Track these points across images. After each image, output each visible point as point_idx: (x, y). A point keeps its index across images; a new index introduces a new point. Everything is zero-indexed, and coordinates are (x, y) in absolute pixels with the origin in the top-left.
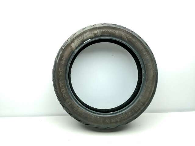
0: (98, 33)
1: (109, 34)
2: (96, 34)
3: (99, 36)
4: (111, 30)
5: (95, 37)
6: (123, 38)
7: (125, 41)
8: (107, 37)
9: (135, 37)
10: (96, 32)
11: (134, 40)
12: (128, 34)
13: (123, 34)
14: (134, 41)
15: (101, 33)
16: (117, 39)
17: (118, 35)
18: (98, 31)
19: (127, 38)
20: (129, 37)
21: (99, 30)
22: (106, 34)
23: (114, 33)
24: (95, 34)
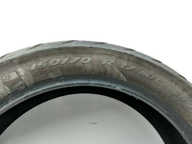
0: (23, 78)
1: (62, 70)
2: (15, 82)
3: (27, 88)
4: (66, 59)
5: (15, 93)
6: (112, 75)
7: (118, 81)
8: (58, 84)
9: (144, 64)
10: (14, 76)
11: (145, 72)
12: (121, 58)
13: (107, 61)
14: (147, 75)
15: (34, 76)
16: (93, 83)
17: (93, 70)
18: (21, 71)
19: (122, 71)
20: (128, 69)
21: (24, 65)
22: (52, 75)
23: (78, 64)
24: (10, 84)
